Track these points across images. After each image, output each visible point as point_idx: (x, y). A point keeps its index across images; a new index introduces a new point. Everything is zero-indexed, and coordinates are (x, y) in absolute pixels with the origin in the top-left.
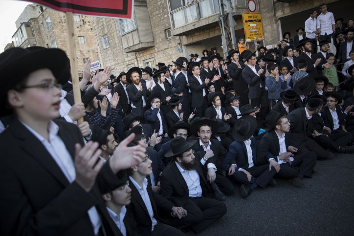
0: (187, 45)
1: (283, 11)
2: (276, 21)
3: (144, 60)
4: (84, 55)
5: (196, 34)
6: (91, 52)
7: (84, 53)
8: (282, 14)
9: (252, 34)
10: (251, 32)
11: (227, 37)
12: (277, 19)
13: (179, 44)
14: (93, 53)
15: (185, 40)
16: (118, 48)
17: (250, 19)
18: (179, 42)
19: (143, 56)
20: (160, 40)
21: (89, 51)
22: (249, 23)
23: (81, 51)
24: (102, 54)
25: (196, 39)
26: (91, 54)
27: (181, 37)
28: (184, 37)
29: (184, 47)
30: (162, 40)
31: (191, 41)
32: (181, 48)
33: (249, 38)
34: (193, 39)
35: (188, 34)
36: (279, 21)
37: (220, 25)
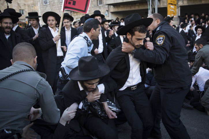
0: (112, 13)
1: (183, 2)
2: (178, 7)
3: (77, 18)
4: (20, 7)
5: (122, 6)
6: (27, 6)
7: (21, 5)
8: (182, 3)
9: (171, 12)
10: (171, 11)
11: (152, 11)
12: (179, 6)
13: (107, 11)
14: (28, 7)
15: (112, 9)
16: (56, 6)
17: (171, 3)
18: (107, 9)
19: (77, 15)
20: (93, 6)
21: (25, 5)
22: (170, 5)
23: (18, 4)
24: (42, 9)
25: (120, 9)
26: (27, 7)
27: (109, 6)
28: (112, 6)
29: (110, 14)
30: (94, 5)
31: (116, 10)
32: (108, 14)
33: (169, 15)
34: (118, 9)
35: (115, 5)
36: (180, 8)
37: (148, 3)
